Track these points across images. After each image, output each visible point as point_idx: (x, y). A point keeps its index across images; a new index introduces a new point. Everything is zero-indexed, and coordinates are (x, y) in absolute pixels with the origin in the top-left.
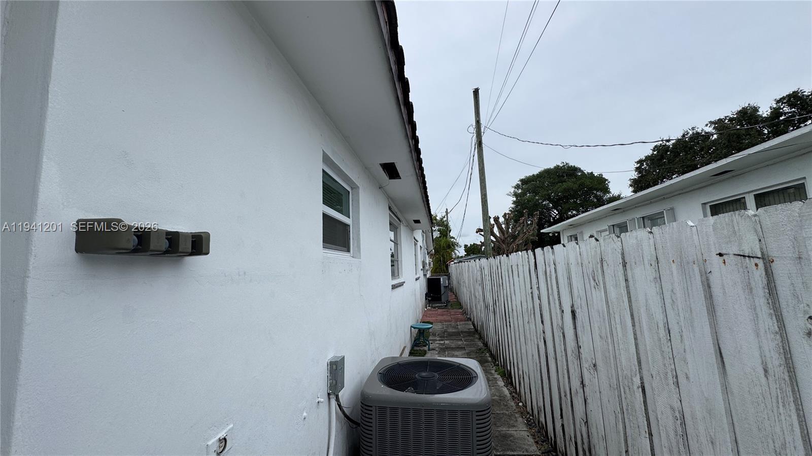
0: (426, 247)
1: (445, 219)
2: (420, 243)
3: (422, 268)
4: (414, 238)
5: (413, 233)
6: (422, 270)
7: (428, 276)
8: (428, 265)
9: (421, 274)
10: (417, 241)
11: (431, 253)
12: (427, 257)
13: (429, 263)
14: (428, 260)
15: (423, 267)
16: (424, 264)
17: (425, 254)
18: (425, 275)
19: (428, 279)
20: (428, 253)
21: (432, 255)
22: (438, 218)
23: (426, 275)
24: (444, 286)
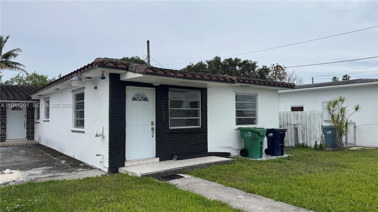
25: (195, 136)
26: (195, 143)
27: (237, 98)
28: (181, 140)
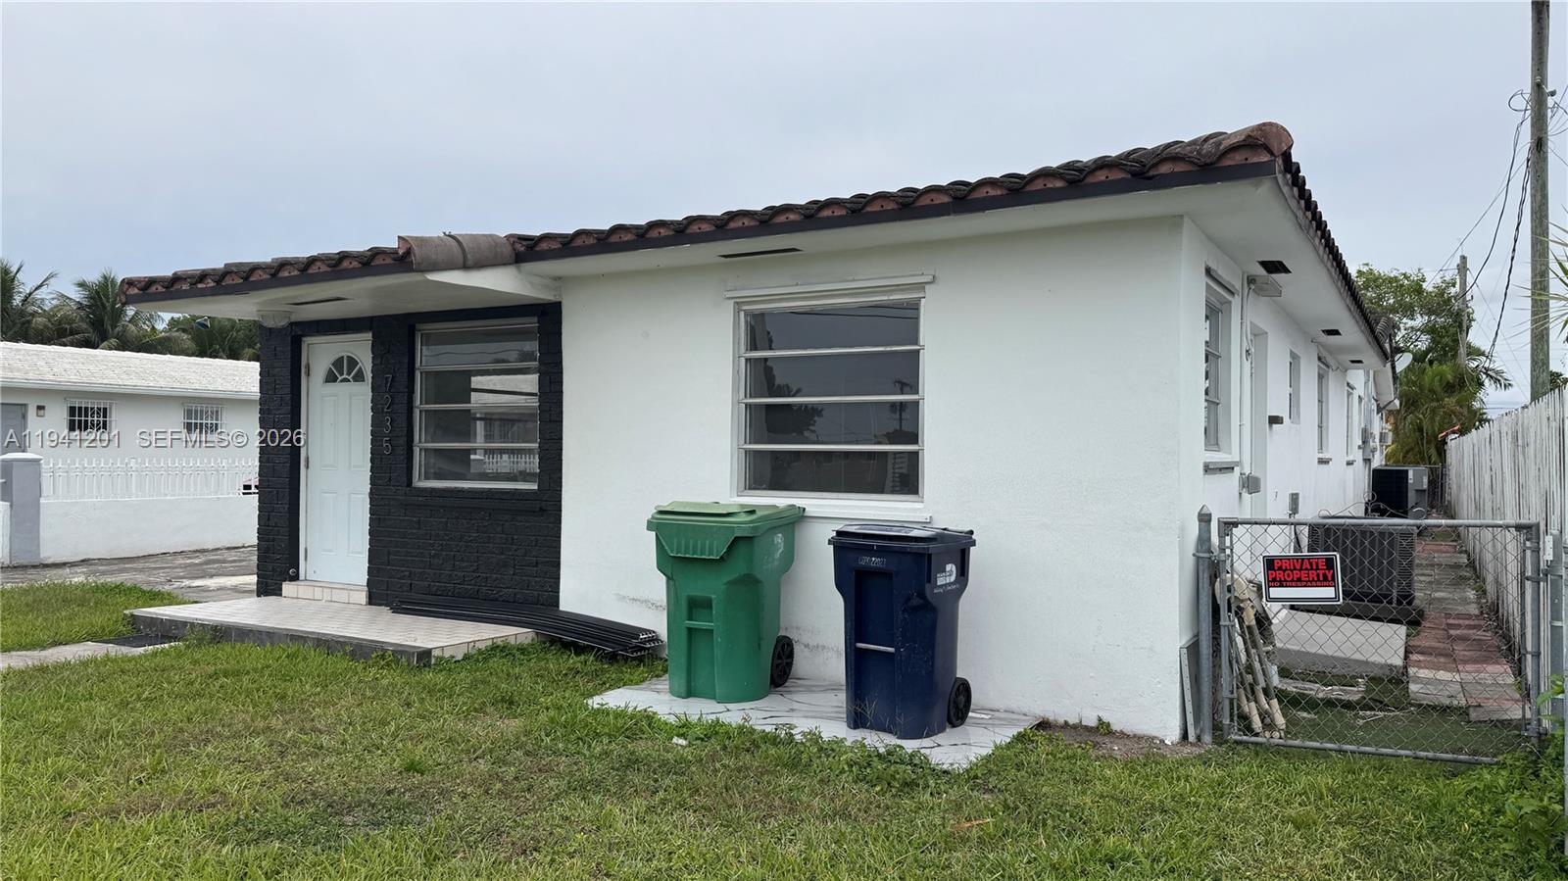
0: (1374, 394)
1: (1453, 291)
2: (1360, 390)
3: (1360, 443)
4: (1348, 384)
5: (1345, 376)
6: (1359, 447)
7: (1378, 461)
8: (1377, 440)
9: (1357, 456)
10: (1353, 388)
11: (1390, 407)
12: (1376, 418)
13: (1381, 434)
14: (1378, 426)
15: (1364, 442)
16: (1366, 436)
17: (1371, 411)
18: (1367, 461)
19: (1376, 471)
20: (1379, 410)
21: (1391, 412)
22: (1428, 286)
23: (1369, 460)
24: (1417, 491)
25: (503, 525)
26: (503, 557)
27: (759, 330)
28: (446, 535)
